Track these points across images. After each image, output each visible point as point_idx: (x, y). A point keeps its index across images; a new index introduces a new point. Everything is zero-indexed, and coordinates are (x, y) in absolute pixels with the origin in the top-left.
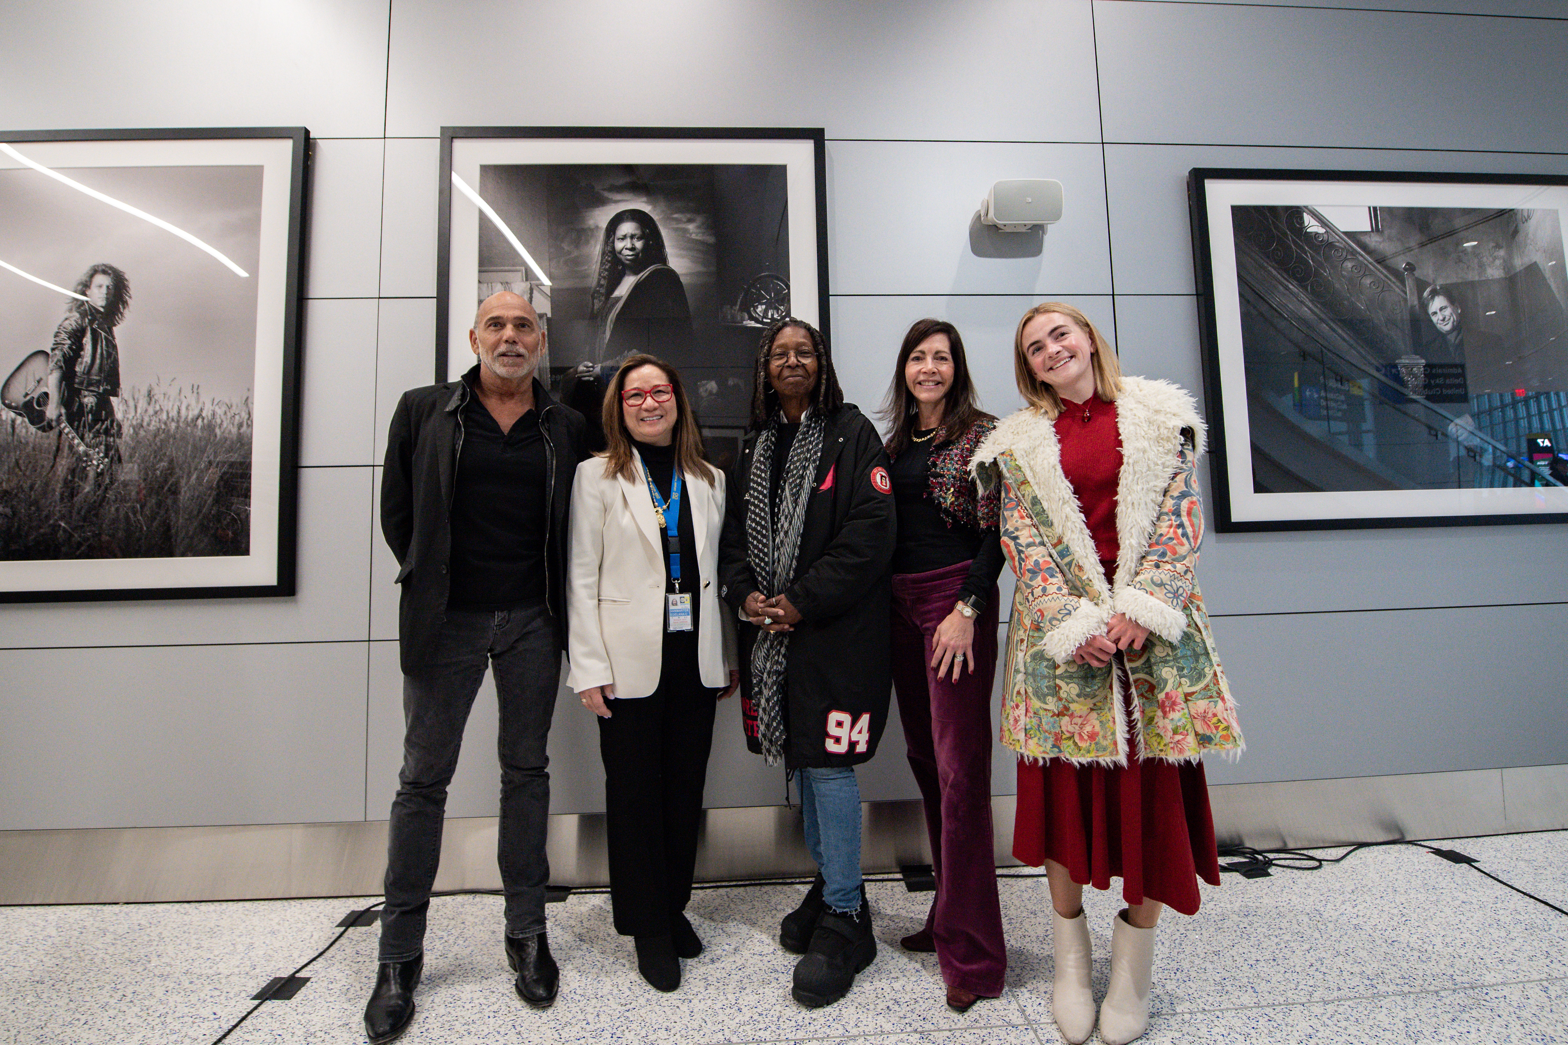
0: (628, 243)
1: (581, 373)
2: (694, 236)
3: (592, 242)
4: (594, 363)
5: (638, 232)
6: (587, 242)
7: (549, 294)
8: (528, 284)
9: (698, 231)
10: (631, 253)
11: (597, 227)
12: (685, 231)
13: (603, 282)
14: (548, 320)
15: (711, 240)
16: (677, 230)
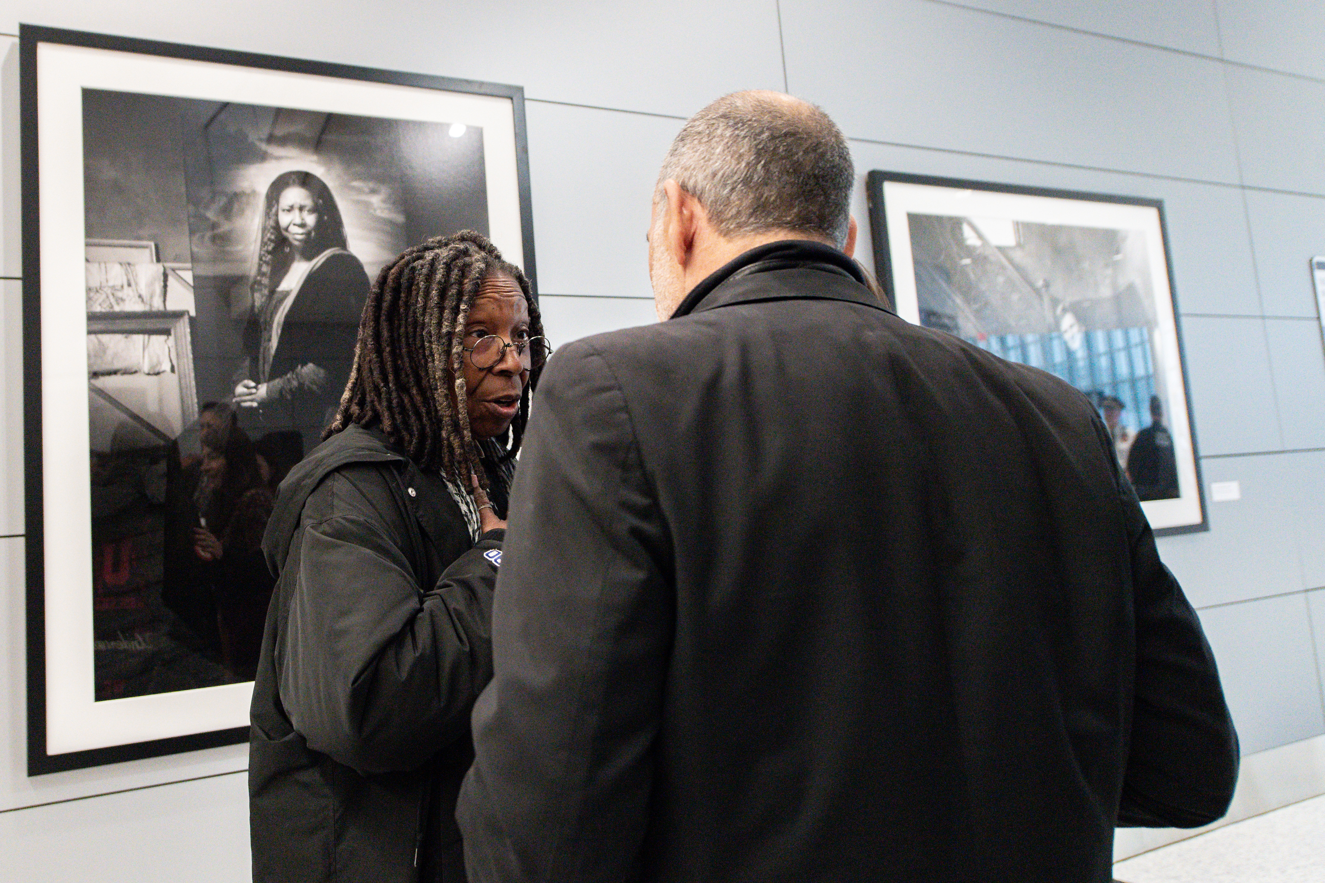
0: (295, 217)
1: (240, 396)
2: (379, 213)
3: (248, 212)
4: (258, 382)
5: (309, 203)
6: (242, 211)
7: (191, 283)
8: (159, 268)
9: (383, 206)
10: (301, 231)
11: (254, 192)
12: (368, 205)
13: (265, 269)
14: (191, 319)
15: (400, 219)
16: (358, 202)
